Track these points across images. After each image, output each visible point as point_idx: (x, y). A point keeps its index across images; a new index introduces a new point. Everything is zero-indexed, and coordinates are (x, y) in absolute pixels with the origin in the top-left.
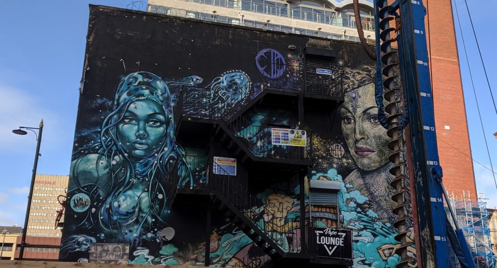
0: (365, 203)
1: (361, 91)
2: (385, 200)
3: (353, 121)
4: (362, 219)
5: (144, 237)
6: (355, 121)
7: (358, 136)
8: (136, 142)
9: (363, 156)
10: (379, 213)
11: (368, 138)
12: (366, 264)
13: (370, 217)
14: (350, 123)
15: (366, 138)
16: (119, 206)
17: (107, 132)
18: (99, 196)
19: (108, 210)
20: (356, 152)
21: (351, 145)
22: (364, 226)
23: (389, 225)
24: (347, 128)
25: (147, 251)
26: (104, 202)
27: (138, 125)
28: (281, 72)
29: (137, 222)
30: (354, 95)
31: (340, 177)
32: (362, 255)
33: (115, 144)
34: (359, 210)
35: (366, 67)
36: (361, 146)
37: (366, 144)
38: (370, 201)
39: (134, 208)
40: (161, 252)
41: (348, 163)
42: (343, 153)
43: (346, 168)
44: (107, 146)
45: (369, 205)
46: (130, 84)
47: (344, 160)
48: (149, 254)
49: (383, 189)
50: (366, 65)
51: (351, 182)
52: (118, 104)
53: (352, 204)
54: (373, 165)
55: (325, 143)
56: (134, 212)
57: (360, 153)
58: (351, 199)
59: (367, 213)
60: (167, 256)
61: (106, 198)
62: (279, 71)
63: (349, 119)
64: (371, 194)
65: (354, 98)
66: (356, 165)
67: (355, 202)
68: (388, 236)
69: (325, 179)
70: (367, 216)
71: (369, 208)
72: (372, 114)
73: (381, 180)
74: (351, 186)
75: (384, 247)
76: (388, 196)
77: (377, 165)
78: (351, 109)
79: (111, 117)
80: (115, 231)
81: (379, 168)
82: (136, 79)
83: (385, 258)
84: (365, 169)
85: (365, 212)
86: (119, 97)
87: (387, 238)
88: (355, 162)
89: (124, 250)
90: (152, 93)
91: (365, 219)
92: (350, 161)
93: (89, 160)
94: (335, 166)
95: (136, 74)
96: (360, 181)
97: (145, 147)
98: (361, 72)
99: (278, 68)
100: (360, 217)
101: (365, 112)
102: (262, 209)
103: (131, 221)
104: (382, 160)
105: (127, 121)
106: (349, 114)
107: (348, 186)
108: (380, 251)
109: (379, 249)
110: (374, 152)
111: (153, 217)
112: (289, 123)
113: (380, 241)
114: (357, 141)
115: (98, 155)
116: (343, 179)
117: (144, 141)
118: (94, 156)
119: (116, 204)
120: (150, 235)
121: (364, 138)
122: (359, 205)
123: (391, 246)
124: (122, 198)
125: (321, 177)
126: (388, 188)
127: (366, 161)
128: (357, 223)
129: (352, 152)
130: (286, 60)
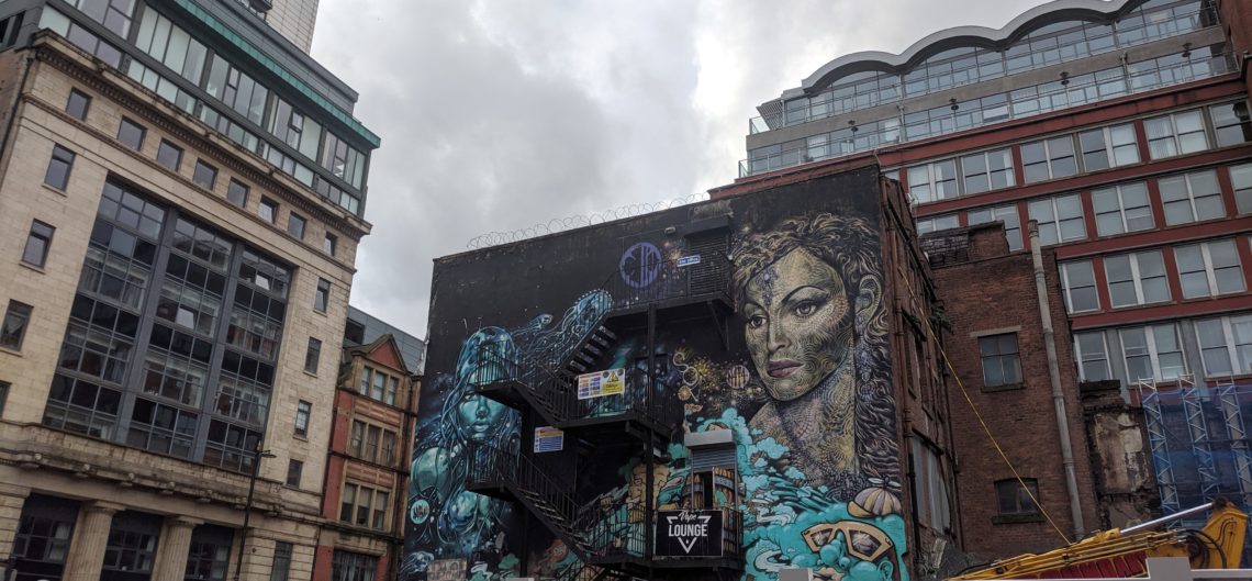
0: (783, 457)
1: (778, 267)
2: (819, 446)
3: (764, 321)
4: (777, 485)
5: (483, 547)
6: (768, 321)
7: (774, 344)
8: (476, 424)
9: (781, 377)
10: (808, 470)
11: (791, 344)
12: (782, 562)
13: (791, 480)
14: (759, 326)
15: (787, 344)
16: (458, 510)
17: (447, 417)
18: (438, 500)
19: (446, 517)
20: (769, 373)
21: (762, 362)
22: (780, 496)
23: (824, 489)
24: (753, 335)
25: (486, 565)
26: (442, 507)
27: (479, 400)
28: (654, 274)
29: (475, 529)
30: (767, 277)
31: (742, 420)
32: (776, 547)
33: (455, 431)
34: (772, 470)
35: (788, 222)
36: (779, 360)
37: (787, 355)
38: (791, 452)
39: (473, 510)
40: (500, 566)
41: (755, 394)
42: (747, 379)
43: (752, 402)
44: (446, 435)
45: (789, 459)
47: (749, 390)
48: (488, 570)
49: (816, 426)
51: (760, 426)
52: (459, 378)
53: (761, 462)
54: (799, 388)
55: (719, 368)
56: (472, 516)
57: (776, 373)
58: (760, 454)
59: (787, 474)
60: (507, 570)
61: (444, 503)
62: (651, 273)
63: (757, 319)
64: (794, 439)
65: (767, 282)
66: (769, 395)
67: (766, 458)
68: (823, 508)
69: (717, 427)
70: (785, 478)
71: (790, 464)
72: (798, 300)
73: (812, 412)
74: (760, 432)
75: (814, 529)
76: (824, 438)
77: (806, 387)
78: (761, 301)
79: (452, 396)
80: (453, 543)
81: (809, 392)
82: (478, 339)
83: (815, 548)
84: (785, 398)
85: (783, 473)
86: (461, 368)
87: (820, 514)
88: (766, 390)
89: (461, 566)
91: (783, 484)
92: (759, 389)
93: (429, 457)
94: (733, 403)
95: (477, 334)
96: (777, 421)
97: (485, 427)
98: (780, 234)
99: (650, 269)
100: (773, 483)
101: (785, 301)
103: (469, 529)
104: (814, 377)
105: (467, 397)
106: (758, 311)
107: (755, 432)
108: (808, 538)
110: (799, 365)
111: (493, 519)
112: (665, 349)
113: (808, 519)
114: (771, 353)
115: (437, 449)
116: (747, 423)
117: (484, 420)
118: (433, 451)
119: (454, 508)
120: (488, 543)
121: (783, 346)
122: (772, 462)
123: (828, 526)
124: (460, 499)
125: (712, 426)
126: (825, 423)
127: (785, 384)
128: (768, 494)
129: (763, 373)
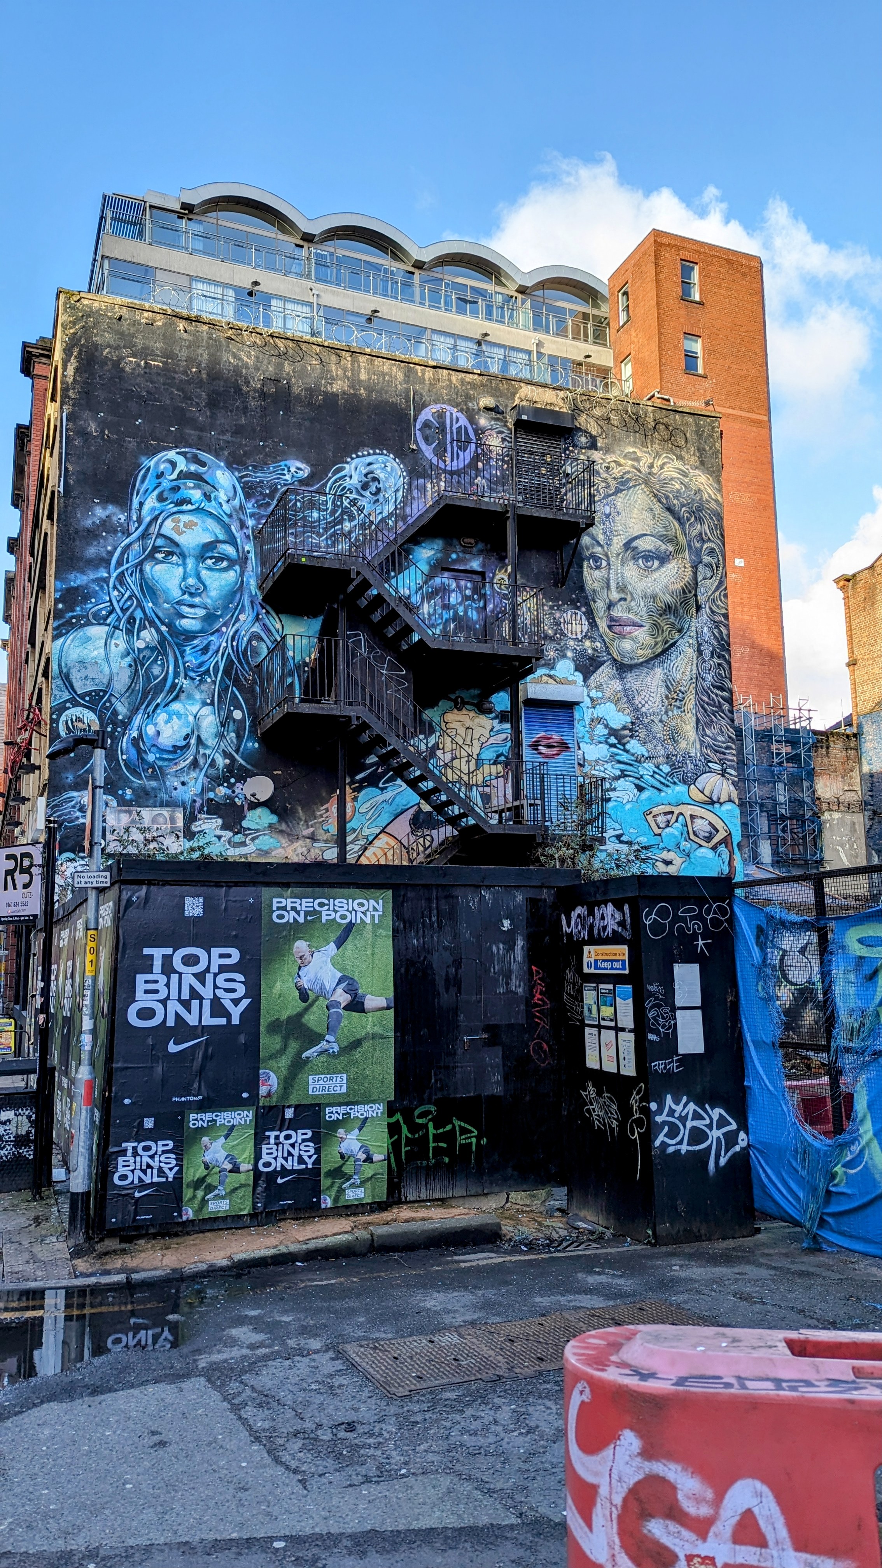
0: (624, 728)
1: (620, 500)
2: (661, 721)
3: (604, 563)
4: (618, 758)
5: (211, 795)
6: (609, 564)
7: (615, 595)
8: (180, 603)
9: (622, 636)
10: (650, 746)
11: (633, 599)
12: (622, 842)
13: (633, 755)
14: (598, 568)
15: (629, 598)
16: (158, 733)
17: (121, 578)
18: (115, 713)
19: (135, 742)
20: (610, 627)
21: (601, 614)
22: (622, 771)
23: (666, 769)
24: (592, 577)
25: (220, 821)
26: (126, 724)
27: (184, 565)
28: (466, 457)
29: (195, 764)
30: (607, 510)
31: (579, 677)
32: (617, 826)
33: (140, 605)
34: (613, 740)
35: (631, 450)
36: (620, 614)
37: (629, 610)
38: (633, 723)
39: (187, 737)
40: (245, 824)
41: (594, 650)
42: (585, 630)
43: (592, 659)
44: (124, 611)
45: (631, 730)
46: (160, 475)
47: (587, 643)
48: (224, 827)
49: (658, 699)
50: (632, 446)
51: (599, 687)
52: (140, 520)
53: (601, 730)
54: (640, 652)
55: (552, 608)
56: (188, 746)
57: (617, 629)
58: (600, 720)
59: (628, 747)
60: (257, 830)
61: (130, 719)
62: (461, 454)
63: (597, 559)
64: (636, 709)
65: (608, 516)
66: (609, 654)
67: (606, 726)
68: (664, 788)
69: (550, 681)
70: (627, 751)
71: (631, 737)
72: (641, 549)
73: (655, 683)
74: (600, 694)
75: (655, 811)
76: (666, 713)
77: (648, 653)
78: (601, 538)
79: (128, 546)
80: (154, 784)
81: (651, 659)
82: (174, 464)
83: (658, 831)
84: (626, 661)
85: (624, 745)
86: (141, 504)
87: (663, 794)
88: (607, 648)
89: (173, 820)
90: (207, 497)
91: (624, 757)
92: (598, 644)
93: (88, 639)
94: (569, 654)
95: (172, 454)
96: (617, 685)
97: (201, 612)
98: (622, 461)
99: (460, 448)
100: (613, 755)
101: (627, 545)
102: (432, 741)
103: (183, 764)
104: (656, 644)
105: (159, 556)
106: (598, 549)
107: (594, 694)
108: (650, 818)
109: (646, 813)
110: (642, 626)
111: (226, 755)
112: (483, 565)
113: (649, 799)
114: (610, 605)
115: (106, 628)
116: (585, 681)
117: (197, 600)
118: (98, 632)
119: (150, 730)
120: (222, 791)
121: (625, 600)
122: (613, 732)
123: (668, 809)
124: (161, 717)
125: (544, 678)
126: (667, 697)
127: (627, 645)
128: (608, 766)
129: (603, 625)
130: (476, 431)
